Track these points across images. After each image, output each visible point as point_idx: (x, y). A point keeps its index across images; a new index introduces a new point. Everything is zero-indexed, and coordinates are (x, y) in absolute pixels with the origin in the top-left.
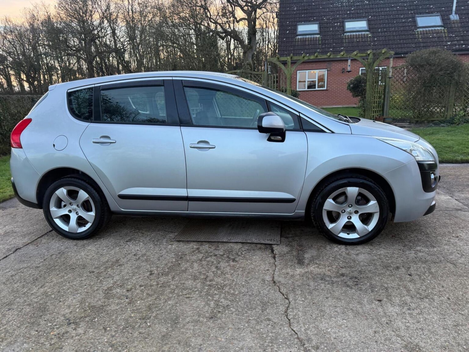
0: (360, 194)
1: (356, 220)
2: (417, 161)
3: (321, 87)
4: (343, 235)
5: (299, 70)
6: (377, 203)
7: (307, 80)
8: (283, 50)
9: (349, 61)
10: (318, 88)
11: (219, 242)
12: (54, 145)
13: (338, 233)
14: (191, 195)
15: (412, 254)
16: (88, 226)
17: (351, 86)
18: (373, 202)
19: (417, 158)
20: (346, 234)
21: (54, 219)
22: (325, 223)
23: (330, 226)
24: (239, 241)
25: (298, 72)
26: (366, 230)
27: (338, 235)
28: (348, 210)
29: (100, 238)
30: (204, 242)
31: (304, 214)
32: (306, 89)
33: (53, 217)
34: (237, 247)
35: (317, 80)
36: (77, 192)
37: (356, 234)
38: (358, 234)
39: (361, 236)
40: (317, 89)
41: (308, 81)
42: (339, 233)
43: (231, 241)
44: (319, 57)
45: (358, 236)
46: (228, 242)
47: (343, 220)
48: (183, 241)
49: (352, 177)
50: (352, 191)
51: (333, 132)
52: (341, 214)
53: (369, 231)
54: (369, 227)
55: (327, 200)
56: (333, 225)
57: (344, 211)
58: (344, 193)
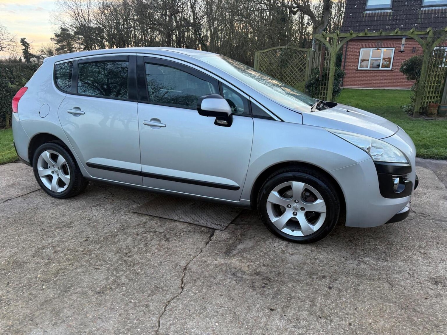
0: (306, 190)
1: (301, 218)
2: (374, 161)
3: (386, 67)
4: (287, 231)
5: (362, 48)
6: (324, 203)
7: (370, 58)
8: (348, 27)
9: (404, 40)
10: (382, 67)
11: (169, 219)
12: (39, 112)
13: (281, 228)
14: (144, 170)
16: (66, 187)
17: (404, 67)
18: (320, 201)
19: (373, 157)
20: (291, 231)
21: (41, 178)
22: (268, 216)
23: (274, 219)
24: (187, 221)
25: (361, 49)
26: (311, 229)
27: (282, 230)
28: (295, 205)
29: (76, 199)
30: (157, 217)
31: (249, 204)
32: (369, 69)
33: (40, 176)
34: (180, 226)
35: (381, 58)
36: (58, 156)
37: (300, 232)
38: (303, 233)
39: (306, 235)
40: (380, 68)
42: (283, 228)
43: (180, 220)
44: (369, 35)
45: (303, 235)
46: (176, 221)
47: (288, 215)
48: (138, 213)
49: (298, 171)
50: (298, 186)
51: (282, 121)
52: (287, 208)
53: (314, 231)
54: (314, 226)
55: (272, 192)
56: (277, 219)
57: (289, 206)
58: (289, 188)
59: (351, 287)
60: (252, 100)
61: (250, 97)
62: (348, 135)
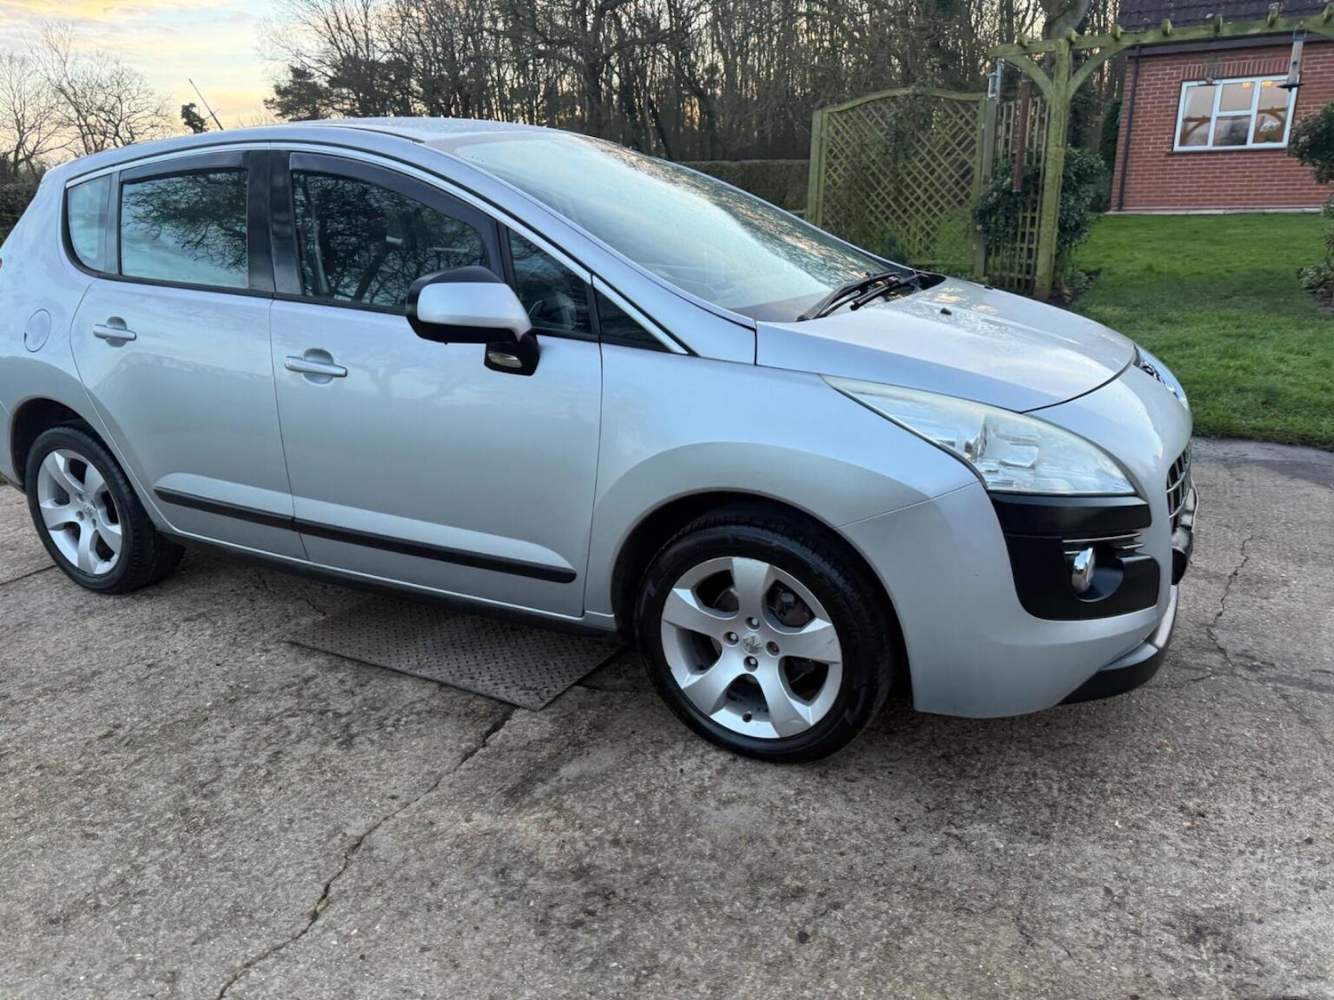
0: (777, 586)
1: (769, 678)
2: (989, 492)
3: (1268, 139)
4: (728, 719)
5: (1189, 80)
6: (834, 630)
7: (1216, 113)
8: (1139, 12)
9: (1298, 46)
10: (1254, 142)
11: (385, 668)
12: (25, 335)
13: (711, 708)
14: (300, 514)
15: (917, 848)
16: (115, 558)
17: (1302, 140)
18: (821, 625)
19: (989, 479)
20: (739, 719)
21: (50, 532)
22: (669, 668)
23: (685, 678)
24: (438, 677)
25: (1185, 85)
26: (799, 717)
27: (712, 717)
30: (352, 660)
31: (613, 626)
32: (1210, 147)
33: (49, 526)
35: (1253, 112)
36: (85, 467)
37: (769, 723)
38: (776, 728)
39: (785, 735)
40: (1250, 145)
41: (1218, 118)
42: (716, 709)
43: (418, 672)
45: (776, 735)
46: (406, 674)
47: (729, 668)
48: (303, 646)
49: (749, 524)
50: (751, 573)
51: (692, 353)
52: (726, 645)
53: (808, 724)
54: (809, 708)
55: (674, 589)
56: (697, 678)
57: (733, 637)
58: (725, 578)
59: (877, 939)
60: (598, 285)
61: (592, 273)
62: (902, 399)
